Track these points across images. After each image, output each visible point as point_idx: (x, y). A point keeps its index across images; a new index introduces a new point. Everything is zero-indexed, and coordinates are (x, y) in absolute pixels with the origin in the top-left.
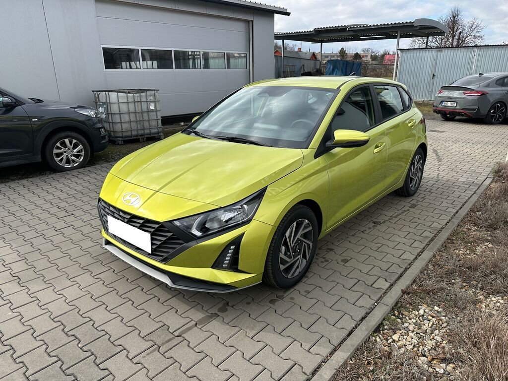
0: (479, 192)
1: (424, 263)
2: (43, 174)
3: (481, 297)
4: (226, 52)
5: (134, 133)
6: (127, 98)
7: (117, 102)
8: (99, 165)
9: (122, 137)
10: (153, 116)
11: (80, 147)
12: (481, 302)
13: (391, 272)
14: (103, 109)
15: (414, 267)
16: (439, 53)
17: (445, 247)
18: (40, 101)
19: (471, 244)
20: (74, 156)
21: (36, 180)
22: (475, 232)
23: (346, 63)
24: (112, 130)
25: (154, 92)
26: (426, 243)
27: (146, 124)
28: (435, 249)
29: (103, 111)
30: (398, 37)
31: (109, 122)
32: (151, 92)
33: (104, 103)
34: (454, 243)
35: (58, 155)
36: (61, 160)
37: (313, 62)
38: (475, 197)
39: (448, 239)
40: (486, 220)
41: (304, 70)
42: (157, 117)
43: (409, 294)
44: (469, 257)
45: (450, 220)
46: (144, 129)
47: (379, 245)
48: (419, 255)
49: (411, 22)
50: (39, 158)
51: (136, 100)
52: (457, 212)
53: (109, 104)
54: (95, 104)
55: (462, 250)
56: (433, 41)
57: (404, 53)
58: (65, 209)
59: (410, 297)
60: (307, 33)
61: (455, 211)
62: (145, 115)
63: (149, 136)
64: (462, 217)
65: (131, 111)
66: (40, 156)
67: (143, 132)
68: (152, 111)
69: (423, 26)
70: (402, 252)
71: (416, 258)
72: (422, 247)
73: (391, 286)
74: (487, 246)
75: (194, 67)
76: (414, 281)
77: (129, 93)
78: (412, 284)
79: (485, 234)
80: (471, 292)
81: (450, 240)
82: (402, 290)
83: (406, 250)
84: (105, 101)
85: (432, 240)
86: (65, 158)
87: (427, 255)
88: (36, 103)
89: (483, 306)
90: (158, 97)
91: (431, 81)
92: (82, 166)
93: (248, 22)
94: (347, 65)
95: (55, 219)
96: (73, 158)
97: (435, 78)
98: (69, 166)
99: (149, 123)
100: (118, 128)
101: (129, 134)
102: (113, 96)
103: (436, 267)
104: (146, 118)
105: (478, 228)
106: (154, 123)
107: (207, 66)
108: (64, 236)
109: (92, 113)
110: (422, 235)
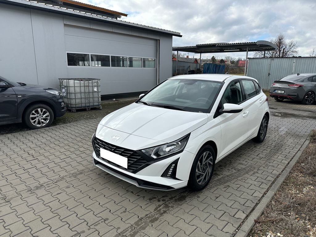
0: (302, 149)
1: (269, 200)
2: (22, 131)
3: (309, 226)
4: (143, 58)
5: (83, 105)
6: (80, 84)
7: (73, 86)
8: (59, 126)
9: (75, 108)
10: (96, 95)
11: (48, 114)
12: (309, 230)
13: (247, 206)
14: (65, 90)
15: (262, 202)
16: (272, 61)
17: (282, 188)
18: (24, 85)
19: (299, 186)
20: (43, 119)
21: (17, 134)
22: (301, 178)
23: (215, 65)
24: (69, 103)
25: (97, 80)
26: (269, 185)
27: (91, 100)
28: (276, 189)
29: (65, 91)
30: (247, 50)
31: (68, 98)
32: (95, 80)
33: (65, 87)
34: (288, 185)
35: (33, 119)
36: (34, 122)
37: (195, 64)
38: (299, 154)
39: (284, 182)
40: (308, 170)
41: (190, 69)
42: (98, 96)
43: (259, 223)
44: (299, 195)
45: (284, 169)
46: (90, 103)
47: (239, 186)
48: (265, 194)
49: (254, 42)
50: (20, 121)
51: (86, 85)
52: (289, 163)
53: (68, 87)
54: (60, 87)
55: (294, 190)
56: (268, 54)
57: (251, 60)
58: (32, 155)
59: (260, 226)
60: (192, 47)
61: (287, 162)
62: (91, 94)
63: (93, 107)
64: (292, 167)
65: (82, 92)
66: (21, 119)
67: (89, 105)
68: (96, 92)
69: (262, 45)
70: (254, 191)
71: (263, 196)
72: (267, 188)
73: (247, 216)
74: (310, 187)
75: (123, 66)
76: (263, 213)
77: (82, 80)
78: (261, 216)
79: (308, 179)
80: (302, 222)
81: (285, 183)
82: (255, 220)
83: (256, 190)
84: (66, 85)
85: (273, 183)
86: (37, 121)
87: (270, 194)
88: (21, 86)
89: (311, 233)
90: (99, 83)
91: (268, 77)
92: (48, 125)
93: (156, 40)
94: (216, 66)
95: (25, 162)
96: (42, 120)
97: (270, 75)
98: (40, 126)
99: (93, 99)
100: (73, 102)
101: (80, 105)
102: (71, 82)
103: (277, 203)
104: (91, 96)
105: (303, 174)
106: (96, 99)
107: (131, 65)
108: (29, 174)
109: (57, 93)
110: (266, 179)
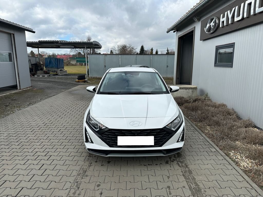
41: (31, 63)
57: (90, 56)
69: (95, 44)
93: (10, 34)
